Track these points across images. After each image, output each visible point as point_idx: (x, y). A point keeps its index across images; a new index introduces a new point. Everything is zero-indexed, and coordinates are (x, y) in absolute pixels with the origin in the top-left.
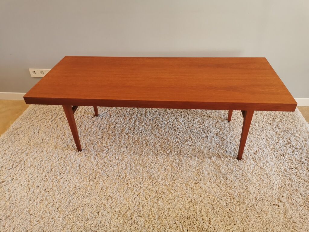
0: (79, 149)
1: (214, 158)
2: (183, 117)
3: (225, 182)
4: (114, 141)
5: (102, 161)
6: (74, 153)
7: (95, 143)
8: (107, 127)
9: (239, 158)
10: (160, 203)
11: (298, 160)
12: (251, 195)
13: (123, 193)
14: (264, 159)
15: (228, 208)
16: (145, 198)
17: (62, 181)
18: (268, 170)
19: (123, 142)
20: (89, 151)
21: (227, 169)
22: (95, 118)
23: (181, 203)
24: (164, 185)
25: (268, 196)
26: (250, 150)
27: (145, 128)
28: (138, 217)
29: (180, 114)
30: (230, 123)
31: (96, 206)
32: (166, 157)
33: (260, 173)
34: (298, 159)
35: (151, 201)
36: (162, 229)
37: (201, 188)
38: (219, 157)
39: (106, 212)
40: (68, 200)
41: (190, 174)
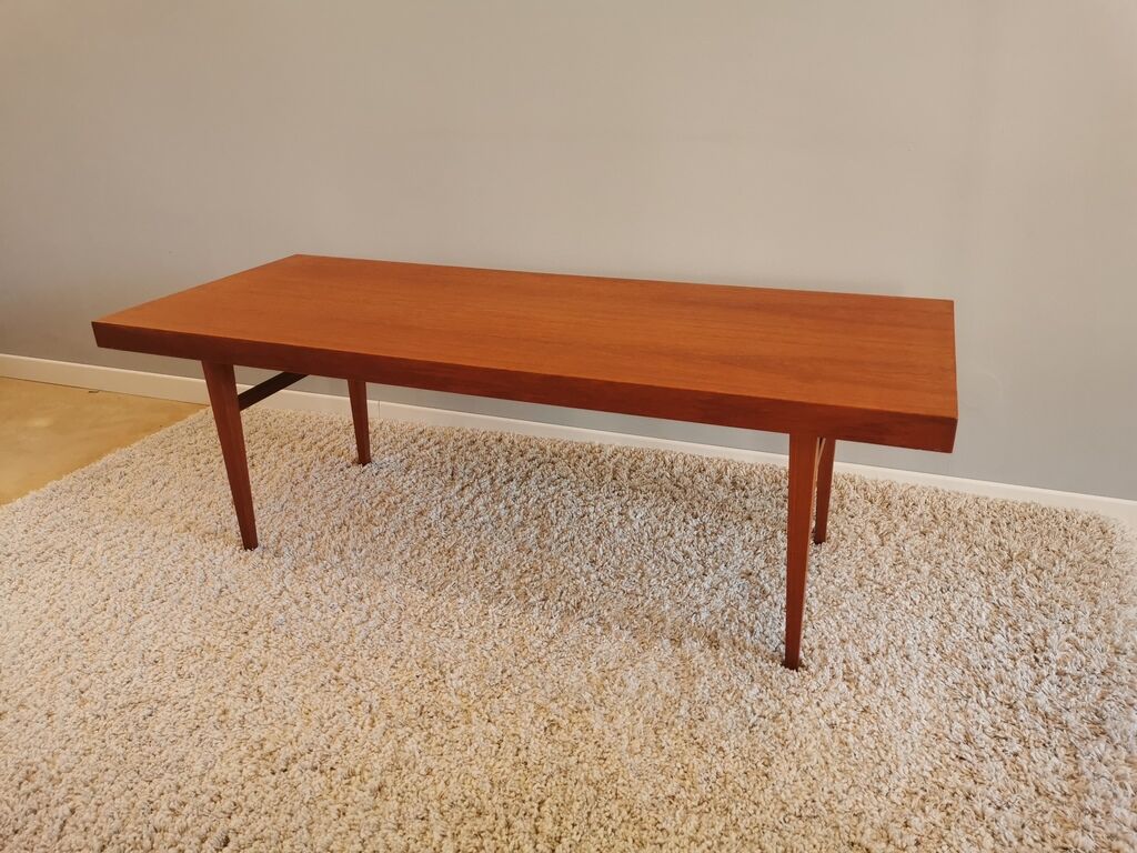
0: (249, 540)
1: (691, 646)
2: (649, 505)
3: (690, 727)
4: (373, 540)
5: (299, 589)
6: (227, 553)
7: (308, 535)
8: (376, 501)
9: (792, 662)
10: (411, 745)
11: (1046, 714)
12: (769, 791)
13: (307, 692)
14: (895, 684)
15: (652, 814)
16: (368, 721)
17: (144, 620)
18: (891, 722)
19: (400, 545)
20: (277, 554)
21: (724, 686)
22: (356, 469)
23: (488, 759)
24: (459, 692)
25: (840, 807)
26: (850, 646)
27: (499, 518)
28: (309, 771)
29: (642, 496)
30: (818, 548)
31: (199, 708)
32: (518, 612)
33: (850, 726)
34: (1049, 709)
35: (388, 732)
36: (368, 824)
37: (588, 728)
38: (714, 643)
39: (218, 734)
40: (127, 673)
41: (573, 679)
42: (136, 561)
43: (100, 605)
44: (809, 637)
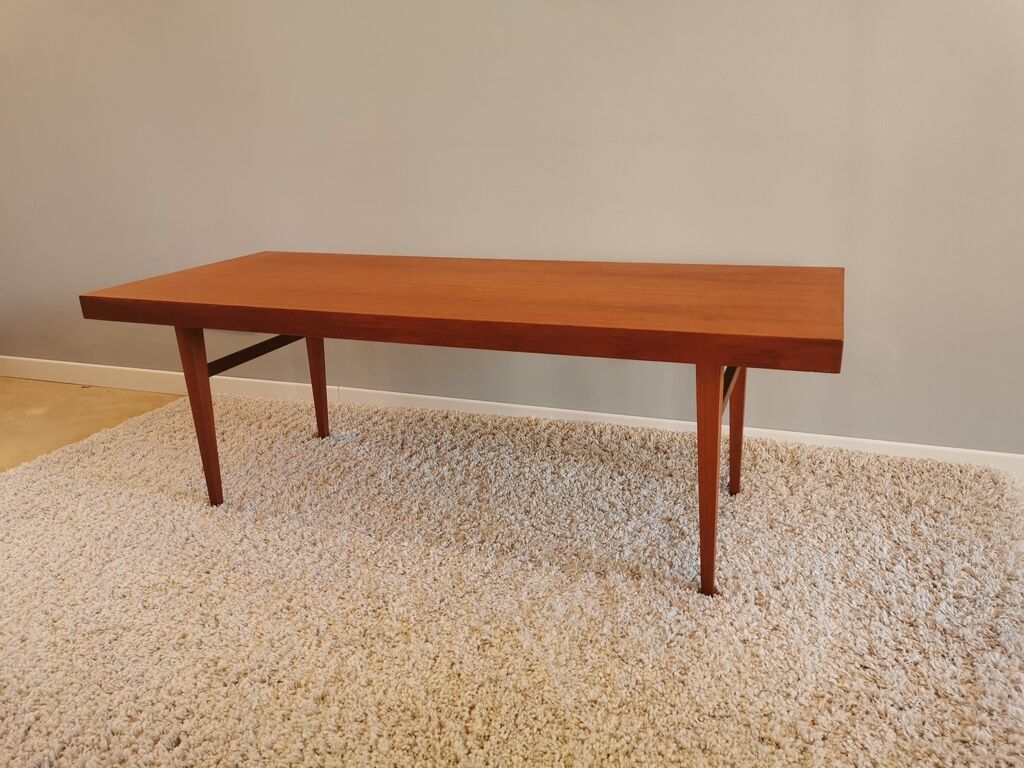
0: (215, 497)
1: (615, 578)
2: (579, 465)
3: (612, 643)
4: (328, 497)
5: (258, 537)
6: (195, 509)
7: (269, 493)
8: (333, 466)
9: (707, 588)
10: (353, 661)
11: (944, 630)
12: (684, 695)
13: (260, 619)
14: (803, 607)
15: (574, 715)
16: (315, 642)
17: (116, 562)
18: (799, 637)
19: (353, 500)
20: (240, 509)
21: (645, 610)
22: (316, 442)
23: (424, 672)
24: (400, 618)
25: (751, 708)
26: (761, 576)
27: (443, 478)
28: (258, 683)
29: (572, 459)
30: (733, 498)
31: (160, 633)
32: (457, 552)
33: (761, 641)
34: (947, 626)
35: (333, 652)
36: (310, 726)
37: (518, 645)
38: (636, 575)
39: (176, 654)
40: (97, 605)
41: (506, 605)
42: (113, 517)
43: (77, 551)
44: (723, 570)
